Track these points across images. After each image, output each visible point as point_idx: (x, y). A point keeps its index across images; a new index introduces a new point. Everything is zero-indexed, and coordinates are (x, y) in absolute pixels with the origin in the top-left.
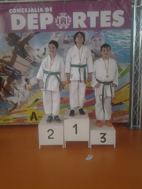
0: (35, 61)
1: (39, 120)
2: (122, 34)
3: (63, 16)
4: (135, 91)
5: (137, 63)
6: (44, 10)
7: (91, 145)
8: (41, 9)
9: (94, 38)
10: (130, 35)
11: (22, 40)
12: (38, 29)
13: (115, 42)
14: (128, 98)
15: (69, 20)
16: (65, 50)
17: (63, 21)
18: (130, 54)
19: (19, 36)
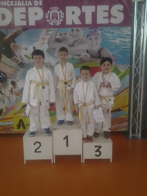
0: (23, 61)
1: (27, 128)
2: (122, 32)
3: (54, 10)
4: (134, 96)
5: (137, 65)
6: (33, 3)
7: (84, 160)
8: (30, 2)
9: (90, 36)
10: (130, 33)
11: (7, 37)
12: (26, 25)
13: (113, 41)
14: (128, 104)
15: (61, 16)
16: (56, 49)
17: (55, 17)
18: (129, 55)
19: (4, 33)
